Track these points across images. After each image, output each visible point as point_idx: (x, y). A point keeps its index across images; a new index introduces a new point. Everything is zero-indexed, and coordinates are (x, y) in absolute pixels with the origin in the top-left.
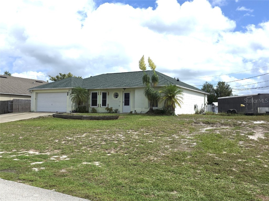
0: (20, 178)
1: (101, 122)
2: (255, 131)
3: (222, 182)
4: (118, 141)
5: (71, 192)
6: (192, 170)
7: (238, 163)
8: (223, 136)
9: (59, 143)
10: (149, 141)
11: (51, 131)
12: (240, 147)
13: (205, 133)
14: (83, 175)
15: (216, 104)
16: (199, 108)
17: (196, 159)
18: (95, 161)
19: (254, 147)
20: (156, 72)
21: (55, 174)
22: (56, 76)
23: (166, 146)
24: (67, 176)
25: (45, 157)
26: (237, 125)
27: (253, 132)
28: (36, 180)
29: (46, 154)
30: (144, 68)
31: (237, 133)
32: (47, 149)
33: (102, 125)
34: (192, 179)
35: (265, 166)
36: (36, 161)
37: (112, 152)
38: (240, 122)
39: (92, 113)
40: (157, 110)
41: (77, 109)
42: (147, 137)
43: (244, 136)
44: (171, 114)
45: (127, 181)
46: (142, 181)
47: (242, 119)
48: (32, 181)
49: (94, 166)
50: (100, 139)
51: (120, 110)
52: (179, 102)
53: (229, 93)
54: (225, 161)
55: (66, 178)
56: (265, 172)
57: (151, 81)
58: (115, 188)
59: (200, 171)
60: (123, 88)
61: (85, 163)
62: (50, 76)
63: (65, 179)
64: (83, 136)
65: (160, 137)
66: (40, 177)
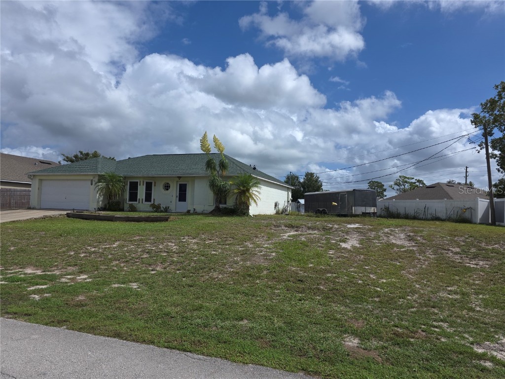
0: (9, 311)
1: (142, 225)
2: (348, 237)
3: (307, 305)
4: (167, 252)
5: (92, 330)
6: (269, 291)
7: (327, 279)
8: (309, 244)
9: (76, 257)
10: (213, 252)
11: (63, 238)
12: (331, 258)
13: (288, 240)
14: (112, 303)
15: (302, 201)
16: (281, 207)
17: (274, 275)
18: (131, 282)
19: (347, 257)
20: (226, 156)
21: (67, 304)
22: (73, 155)
23: (235, 259)
24: (86, 305)
25: (52, 278)
26: (327, 229)
27: (346, 238)
28: (35, 314)
29: (54, 273)
30: (209, 150)
31: (327, 239)
32: (56, 266)
33: (144, 230)
34: (269, 303)
35: (360, 282)
36: (37, 285)
37: (158, 269)
38: (331, 226)
39: (129, 211)
40: (225, 208)
41: (105, 205)
42: (209, 246)
43: (336, 243)
44: (244, 214)
45: (179, 309)
46: (199, 308)
47: (334, 221)
48: (30, 315)
49: (131, 289)
50: (140, 250)
51: (172, 207)
52: (255, 198)
53: (319, 188)
54: (311, 277)
55: (84, 308)
56: (359, 290)
57: (218, 168)
58: (160, 321)
59: (279, 291)
60: (178, 177)
61: (116, 286)
62: (64, 155)
63: (83, 310)
64: (114, 246)
65: (227, 246)
66: (43, 308)
